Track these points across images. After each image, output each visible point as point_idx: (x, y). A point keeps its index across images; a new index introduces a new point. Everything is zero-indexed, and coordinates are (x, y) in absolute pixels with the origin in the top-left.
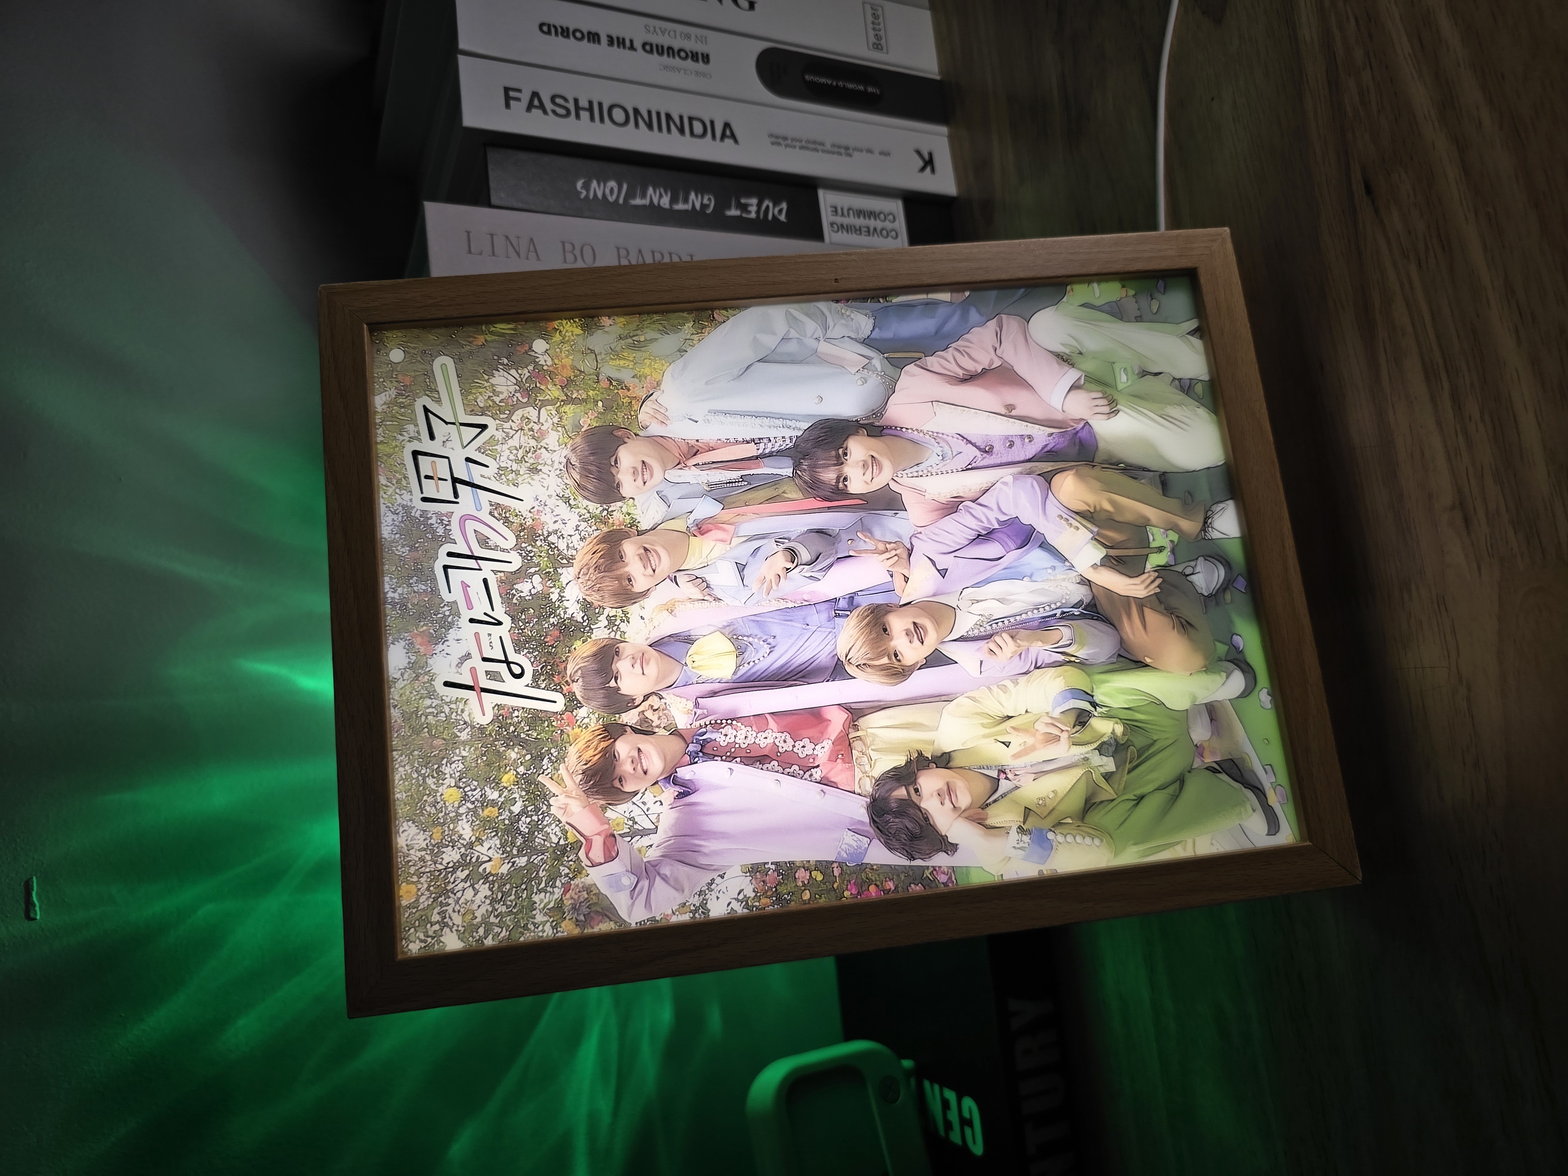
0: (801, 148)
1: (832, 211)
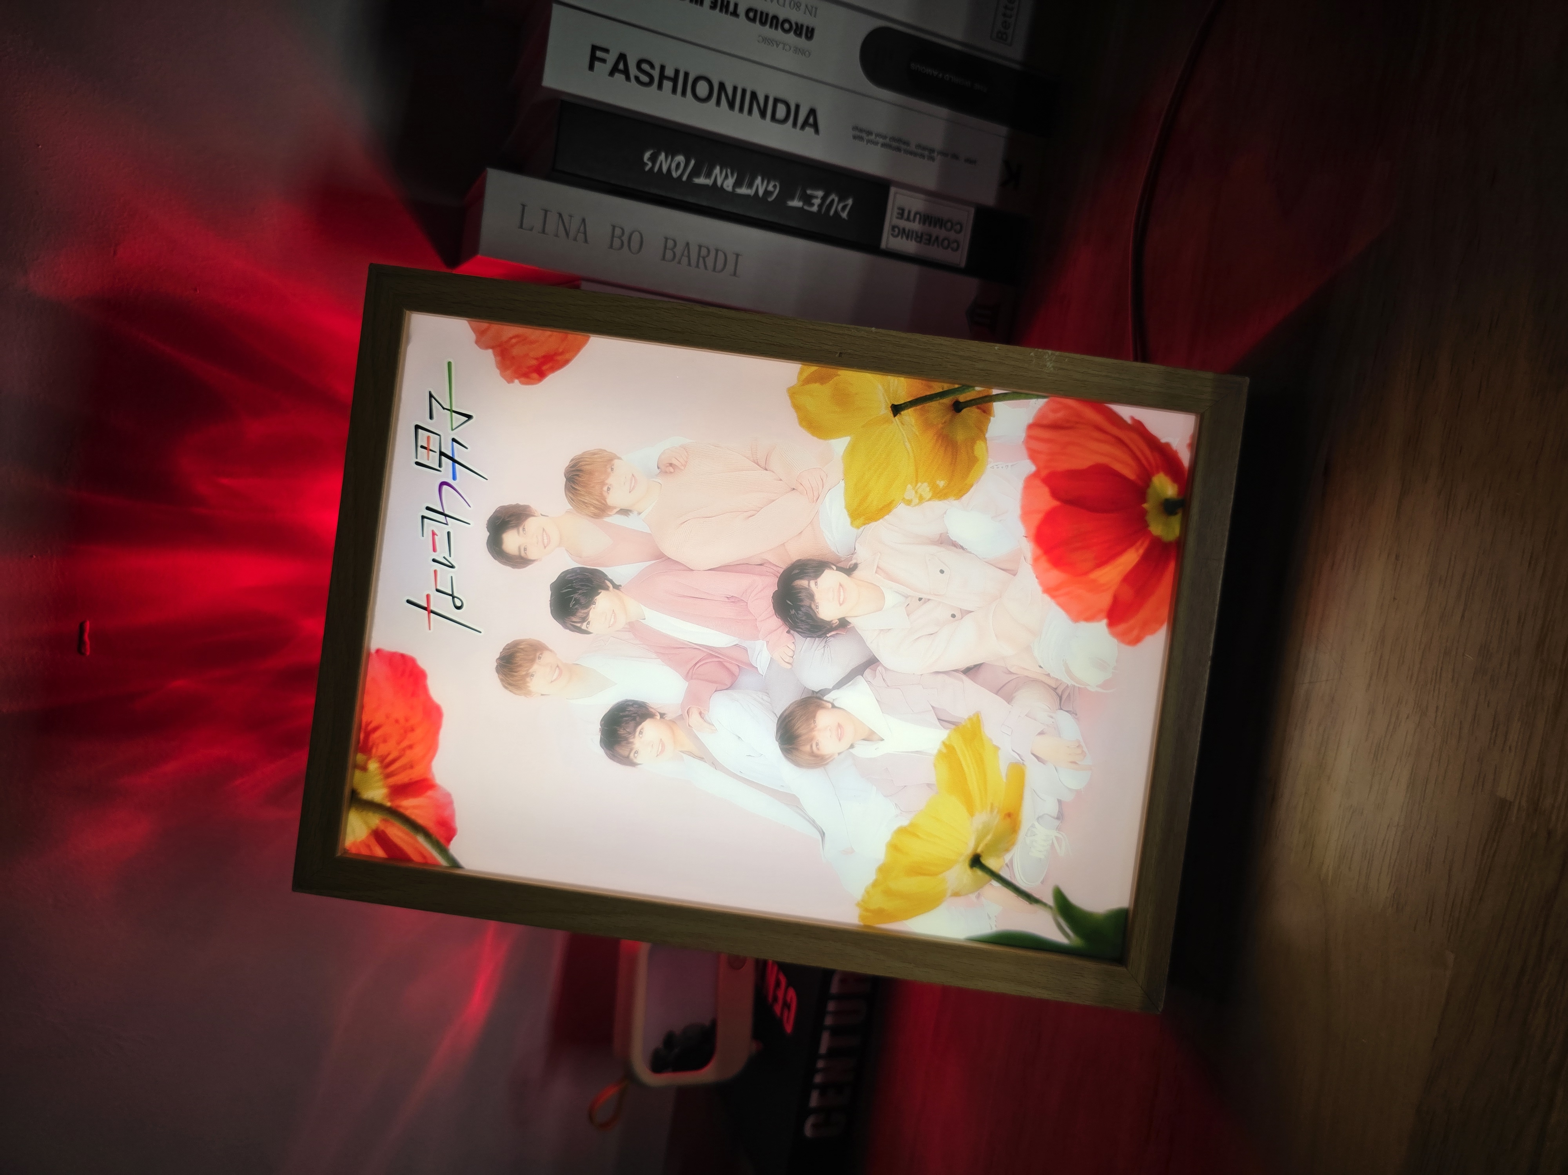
0: (884, 145)
1: (898, 214)
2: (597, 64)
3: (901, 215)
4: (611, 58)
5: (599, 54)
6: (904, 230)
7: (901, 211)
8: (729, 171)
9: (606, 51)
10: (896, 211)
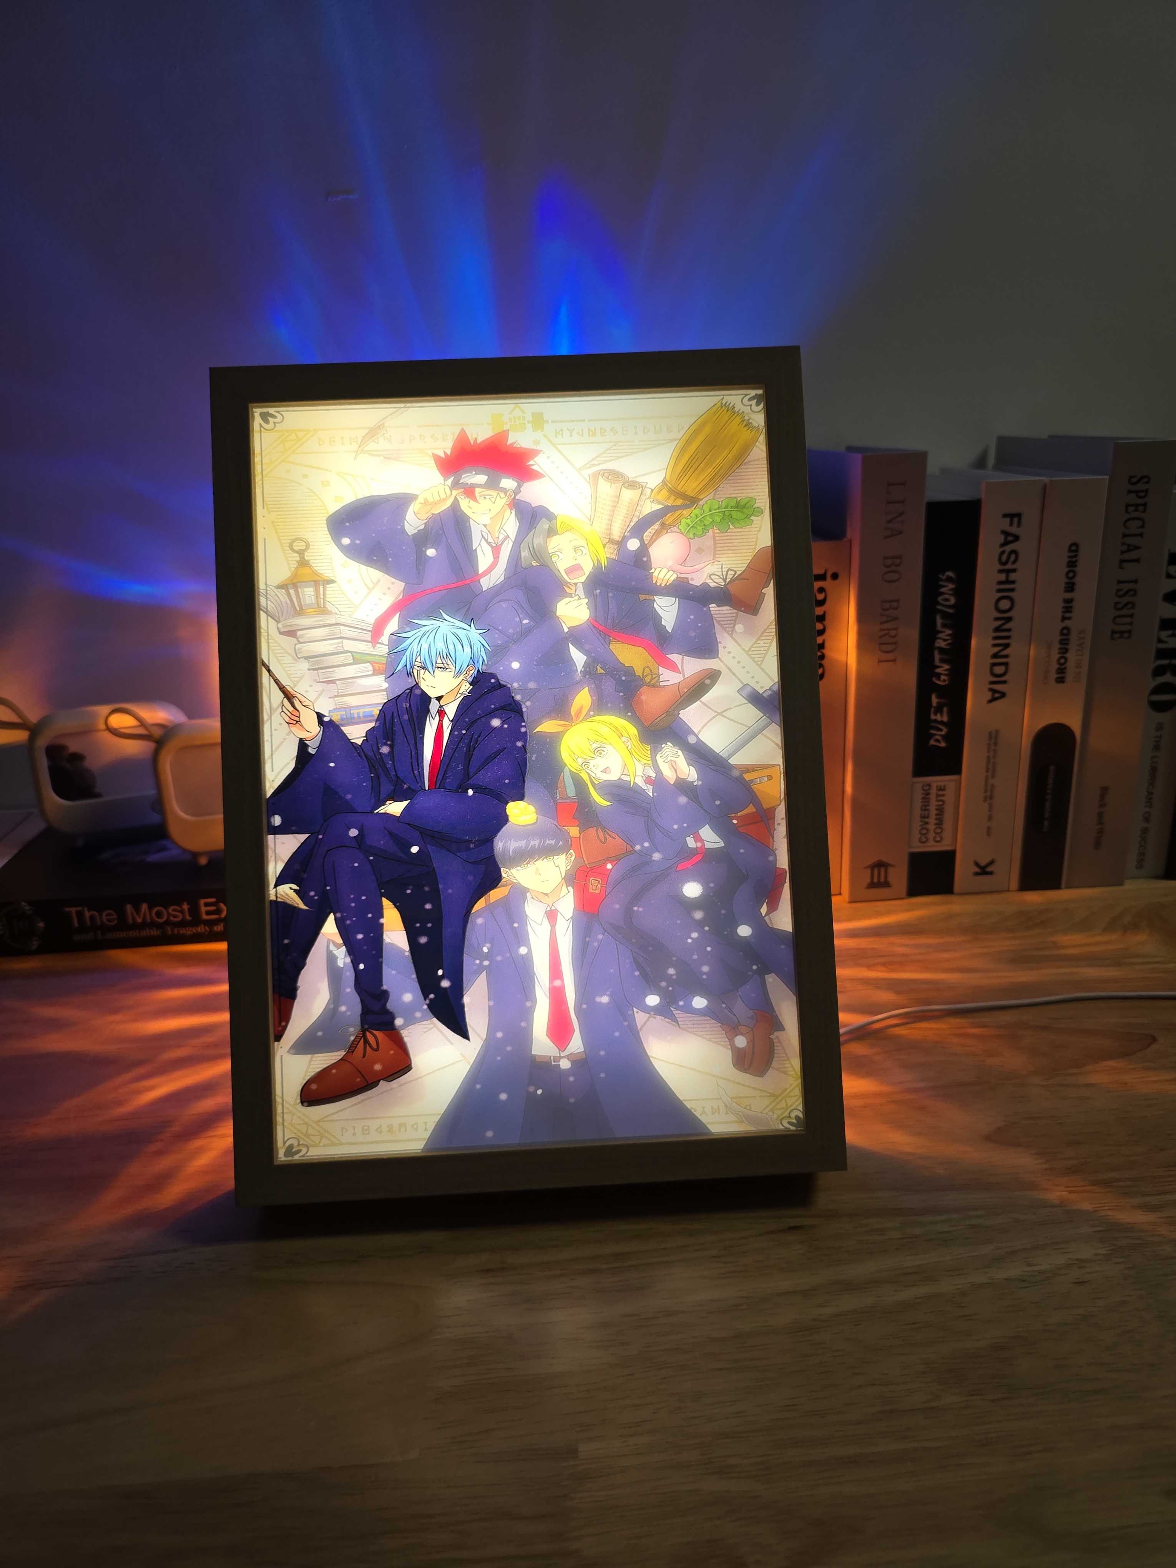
0: (988, 758)
1: (941, 786)
2: (1008, 520)
3: (941, 789)
4: (1014, 530)
5: (1015, 520)
6: (929, 794)
7: (942, 788)
8: (949, 641)
9: (1019, 525)
10: (942, 784)
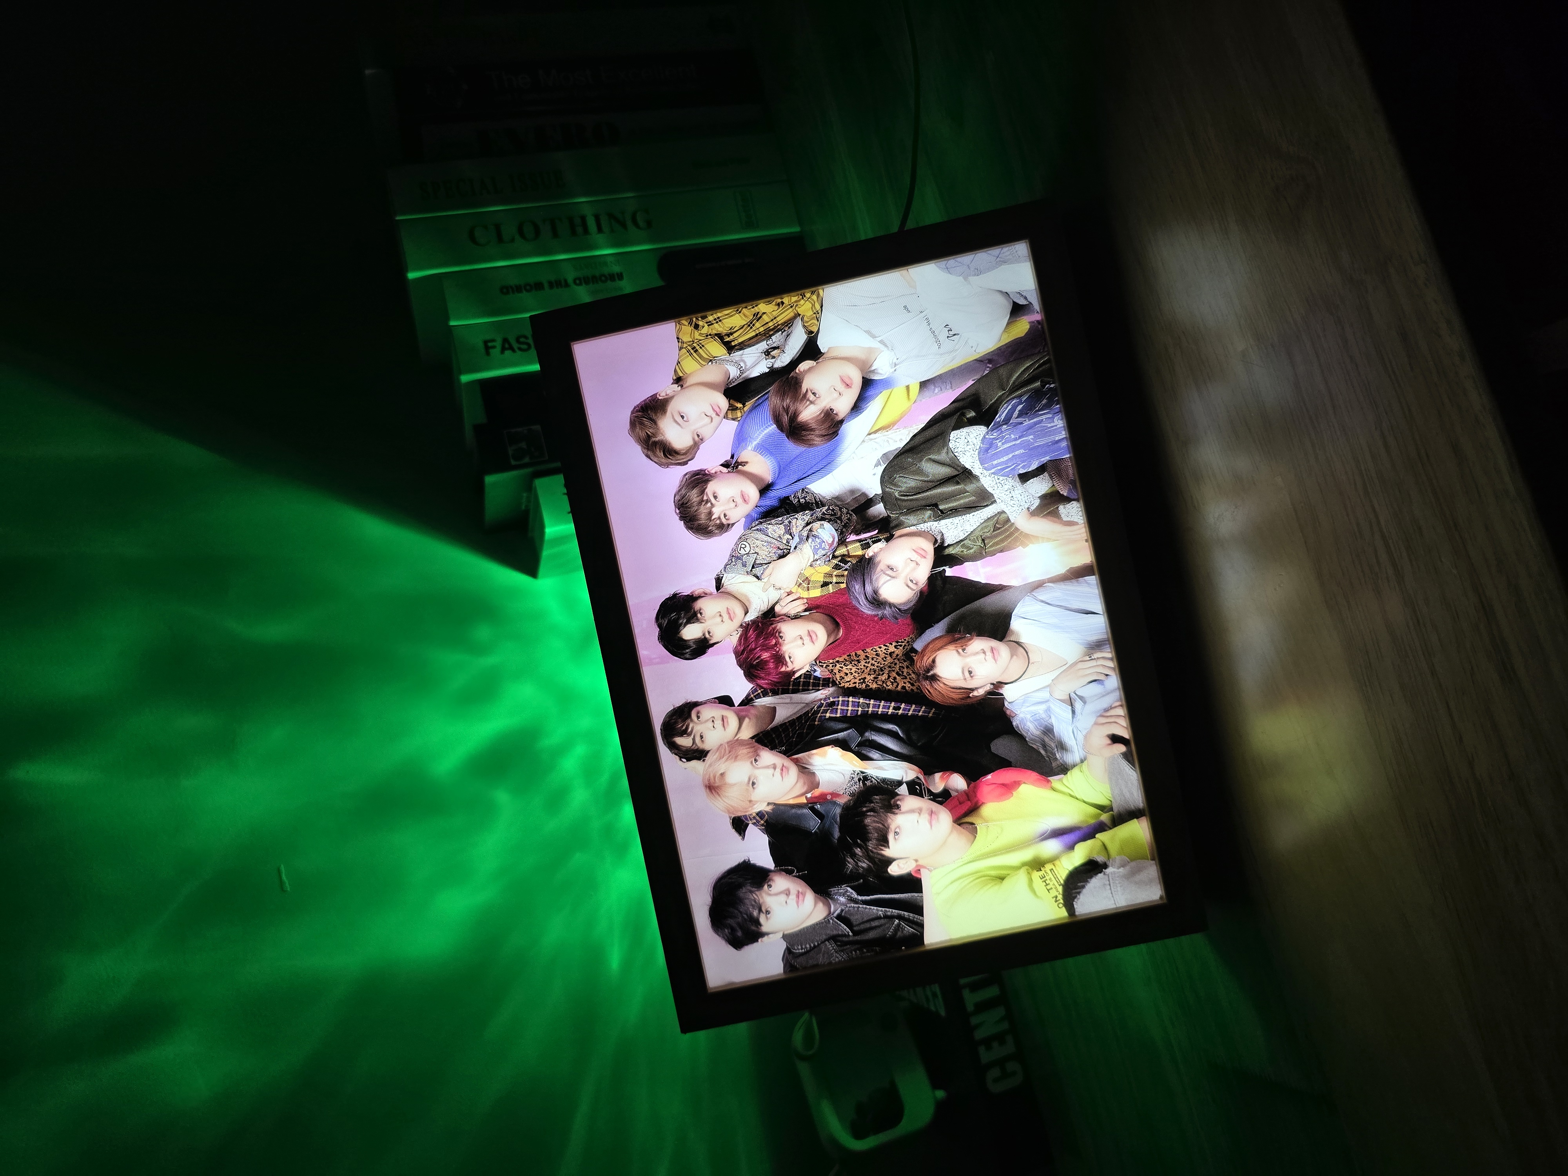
2: (491, 351)
4: (498, 344)
5: (490, 344)
9: (493, 341)
